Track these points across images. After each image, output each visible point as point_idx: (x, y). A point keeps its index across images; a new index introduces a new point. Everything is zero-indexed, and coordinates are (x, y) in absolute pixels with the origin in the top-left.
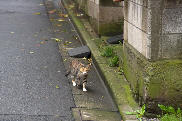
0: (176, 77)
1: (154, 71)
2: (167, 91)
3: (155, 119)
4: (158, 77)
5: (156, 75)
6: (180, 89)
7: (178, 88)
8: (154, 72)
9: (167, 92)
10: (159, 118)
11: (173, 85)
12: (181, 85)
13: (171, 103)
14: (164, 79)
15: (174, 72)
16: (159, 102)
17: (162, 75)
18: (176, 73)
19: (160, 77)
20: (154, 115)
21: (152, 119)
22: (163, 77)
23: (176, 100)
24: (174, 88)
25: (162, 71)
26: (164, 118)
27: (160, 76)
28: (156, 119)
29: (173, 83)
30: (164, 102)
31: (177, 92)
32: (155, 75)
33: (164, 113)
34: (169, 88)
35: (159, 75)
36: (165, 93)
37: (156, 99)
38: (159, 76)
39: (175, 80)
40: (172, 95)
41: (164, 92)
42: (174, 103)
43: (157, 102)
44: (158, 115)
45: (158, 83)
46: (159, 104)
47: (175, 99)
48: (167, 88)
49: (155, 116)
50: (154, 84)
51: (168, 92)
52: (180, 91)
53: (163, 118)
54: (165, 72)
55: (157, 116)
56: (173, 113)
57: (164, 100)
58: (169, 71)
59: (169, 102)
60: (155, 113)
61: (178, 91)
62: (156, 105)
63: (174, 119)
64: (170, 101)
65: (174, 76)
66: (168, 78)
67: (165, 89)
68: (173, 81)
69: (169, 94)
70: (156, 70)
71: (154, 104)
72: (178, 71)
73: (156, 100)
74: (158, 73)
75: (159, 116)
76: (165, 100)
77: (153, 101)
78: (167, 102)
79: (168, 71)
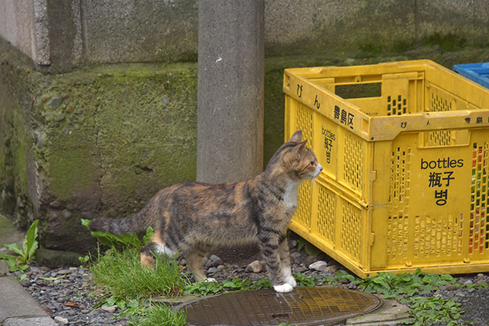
0: (135, 123)
1: (64, 106)
2: (112, 173)
3: (71, 269)
4: (77, 126)
5: (71, 120)
6: (150, 162)
7: (145, 162)
8: (65, 109)
9: (109, 176)
10: (86, 264)
11: (130, 150)
12: (153, 151)
13: (125, 212)
14: (97, 134)
15: (131, 106)
16: (86, 211)
17: (92, 119)
18: (135, 111)
19: (85, 124)
20: (69, 255)
21: (64, 269)
22: (94, 127)
23: (139, 201)
24: (133, 162)
25: (92, 107)
26: (102, 263)
27: (84, 121)
28: (75, 268)
29: (129, 144)
30: (100, 209)
31: (144, 173)
32: (68, 121)
33: (104, 249)
34: (116, 160)
35: (81, 118)
36: (103, 180)
37: (74, 200)
38: (81, 124)
39: (135, 135)
40: (125, 185)
41: (102, 177)
42: (135, 210)
43: (77, 212)
44: (84, 254)
45: (80, 147)
46: (85, 219)
47: (136, 199)
48: (109, 163)
49: (74, 258)
50: (65, 149)
51: (114, 177)
52: (152, 170)
53: (98, 265)
54: (99, 109)
55: (80, 258)
56: (132, 246)
57: (102, 204)
58: (115, 104)
59: (117, 210)
60: (72, 251)
61: (146, 169)
62: (74, 221)
63: (135, 263)
64: (119, 205)
65: (132, 120)
66: (112, 129)
67: (103, 166)
68: (127, 137)
69: (117, 182)
70: (71, 104)
71: (69, 218)
72: (142, 104)
73: (76, 206)
74: (77, 114)
75: (87, 258)
76: (105, 202)
77: (65, 208)
78: (112, 210)
79: (110, 105)
